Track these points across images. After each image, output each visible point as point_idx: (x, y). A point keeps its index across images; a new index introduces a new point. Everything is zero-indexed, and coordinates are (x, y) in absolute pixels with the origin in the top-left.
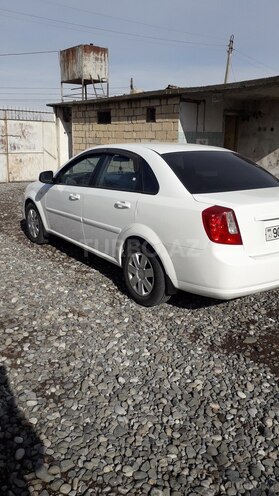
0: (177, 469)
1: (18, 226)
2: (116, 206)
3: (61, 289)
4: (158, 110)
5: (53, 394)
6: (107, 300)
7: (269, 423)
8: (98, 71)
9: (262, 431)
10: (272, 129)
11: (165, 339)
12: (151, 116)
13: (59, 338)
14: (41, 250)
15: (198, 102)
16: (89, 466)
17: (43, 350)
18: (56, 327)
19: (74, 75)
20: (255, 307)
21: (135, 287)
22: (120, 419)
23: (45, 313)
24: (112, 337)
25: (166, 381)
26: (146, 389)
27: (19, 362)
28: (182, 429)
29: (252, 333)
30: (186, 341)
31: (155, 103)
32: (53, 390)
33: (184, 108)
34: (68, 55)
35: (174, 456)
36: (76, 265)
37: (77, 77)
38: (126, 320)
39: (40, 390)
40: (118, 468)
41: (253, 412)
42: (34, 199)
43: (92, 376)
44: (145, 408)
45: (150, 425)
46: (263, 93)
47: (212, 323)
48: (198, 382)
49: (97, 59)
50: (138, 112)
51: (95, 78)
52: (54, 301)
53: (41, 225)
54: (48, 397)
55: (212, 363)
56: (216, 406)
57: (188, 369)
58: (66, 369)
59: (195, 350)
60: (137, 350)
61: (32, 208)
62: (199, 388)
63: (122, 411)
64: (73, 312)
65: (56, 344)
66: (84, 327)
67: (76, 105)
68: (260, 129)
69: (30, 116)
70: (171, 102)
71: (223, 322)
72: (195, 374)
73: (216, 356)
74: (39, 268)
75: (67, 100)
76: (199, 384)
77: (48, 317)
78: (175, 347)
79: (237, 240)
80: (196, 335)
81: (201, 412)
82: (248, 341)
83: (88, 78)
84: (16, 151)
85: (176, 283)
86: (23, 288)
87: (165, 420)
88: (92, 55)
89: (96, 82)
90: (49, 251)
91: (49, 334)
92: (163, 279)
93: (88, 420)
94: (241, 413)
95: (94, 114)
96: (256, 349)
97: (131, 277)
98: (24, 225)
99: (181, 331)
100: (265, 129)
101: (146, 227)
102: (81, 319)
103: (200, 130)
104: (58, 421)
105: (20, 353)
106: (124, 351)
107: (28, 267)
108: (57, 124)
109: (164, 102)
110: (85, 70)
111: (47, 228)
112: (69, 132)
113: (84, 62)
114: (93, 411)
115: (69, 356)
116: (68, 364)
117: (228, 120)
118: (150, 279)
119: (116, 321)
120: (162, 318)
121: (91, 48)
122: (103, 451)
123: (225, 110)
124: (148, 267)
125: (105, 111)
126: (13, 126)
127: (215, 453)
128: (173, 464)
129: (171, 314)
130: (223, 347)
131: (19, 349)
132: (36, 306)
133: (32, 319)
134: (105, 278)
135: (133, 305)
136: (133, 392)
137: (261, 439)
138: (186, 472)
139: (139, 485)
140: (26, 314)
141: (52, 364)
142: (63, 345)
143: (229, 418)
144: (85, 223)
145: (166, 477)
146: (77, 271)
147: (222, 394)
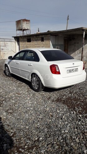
0: (39, 127)
1: (3, 72)
2: (29, 65)
3: (14, 88)
4: (44, 38)
5: (10, 112)
6: (26, 91)
7: (64, 117)
8: (27, 27)
9: (61, 119)
10: (78, 43)
11: (41, 99)
12: (42, 40)
13: (13, 100)
14: (9, 78)
15: (56, 36)
16: (18, 126)
17: (8, 102)
18: (12, 97)
19: (20, 28)
20: (67, 91)
21: (34, 87)
22: (27, 117)
23: (9, 94)
24: (27, 99)
25: (39, 109)
26: (34, 110)
27: (2, 105)
28: (42, 119)
29: (64, 97)
30: (46, 100)
31: (43, 36)
32: (10, 111)
33: (52, 37)
34: (18, 22)
35: (39, 124)
36: (19, 82)
37: (21, 29)
38: (31, 95)
39: (7, 111)
40: (25, 127)
41: (60, 115)
42: (7, 64)
43: (21, 108)
44: (33, 114)
45: (34, 118)
46: (74, 33)
47: (54, 95)
48: (47, 108)
49: (27, 23)
50: (39, 39)
51: (26, 29)
52: (12, 91)
53: (9, 71)
54: (9, 113)
55: (52, 104)
56: (51, 114)
57: (46, 106)
58: (14, 106)
59: (48, 102)
60: (33, 102)
61: (6, 67)
62: (48, 110)
63: (27, 115)
64: (17, 93)
65: (12, 101)
66: (20, 97)
67: (20, 37)
68: (74, 43)
69: (7, 40)
70: (48, 36)
71: (57, 95)
72: (47, 107)
73: (53, 103)
74: (8, 83)
75: (18, 35)
76: (48, 109)
77: (10, 95)
78: (43, 101)
79: (59, 73)
80: (49, 98)
81: (47, 115)
82: (63, 99)
83: (24, 29)
84: (3, 51)
85: (44, 85)
86: (4, 88)
87: (38, 117)
88: (25, 22)
89: (26, 30)
90: (12, 78)
91: (10, 99)
92: (41, 84)
93: (18, 117)
94: (57, 115)
95: (26, 39)
96: (64, 101)
97: (33, 84)
98: (5, 72)
99: (46, 97)
100: (76, 43)
101: (36, 71)
102: (19, 95)
103: (57, 44)
104: (11, 117)
105: (2, 103)
106: (30, 102)
107: (5, 83)
108: (15, 42)
109: (46, 36)
110: (23, 26)
111: (11, 72)
112: (19, 45)
113: (23, 24)
114: (20, 115)
115: (15, 104)
116: (15, 106)
117: (65, 41)
118: (38, 84)
119: (28, 96)
120: (41, 95)
121: (25, 20)
122: (21, 123)
123: (64, 38)
124: (37, 81)
125: (29, 38)
126: (2, 43)
127: (49, 123)
128: (38, 125)
129: (44, 94)
130: (56, 101)
131: (2, 102)
132: (7, 92)
133: (6, 95)
134: (27, 85)
135: (34, 92)
136: (31, 111)
137: (61, 120)
138: (41, 127)
139: (29, 130)
140: (4, 94)
141: (11, 106)
142: (14, 101)
143: (54, 116)
144: (21, 70)
145: (36, 128)
146: (19, 84)
147: (53, 111)
